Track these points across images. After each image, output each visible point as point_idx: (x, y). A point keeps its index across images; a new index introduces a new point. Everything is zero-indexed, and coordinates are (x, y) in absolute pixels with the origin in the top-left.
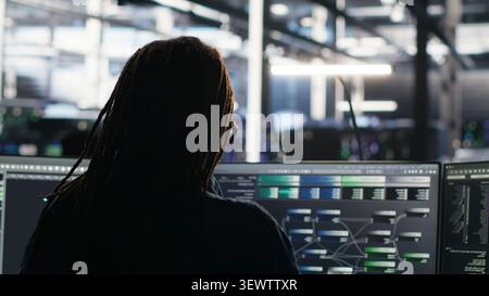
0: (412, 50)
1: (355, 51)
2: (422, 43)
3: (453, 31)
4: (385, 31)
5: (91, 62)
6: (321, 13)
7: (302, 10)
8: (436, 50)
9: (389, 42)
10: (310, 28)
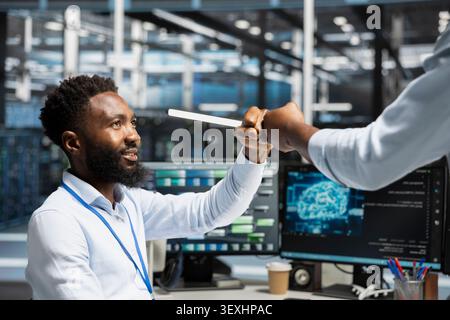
0: (369, 65)
6: (298, 37)
9: (351, 60)
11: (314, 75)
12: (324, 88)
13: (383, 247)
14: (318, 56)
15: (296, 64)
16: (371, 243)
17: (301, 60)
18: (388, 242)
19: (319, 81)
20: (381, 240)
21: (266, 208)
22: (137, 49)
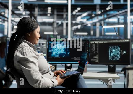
6: (7, 11)
7: (2, 11)
11: (11, 23)
13: (75, 59)
14: (13, 17)
15: (6, 19)
16: (72, 58)
17: (8, 18)
18: (76, 58)
19: (13, 24)
20: (74, 57)
21: (44, 51)
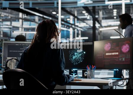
0: (92, 25)
1: (79, 26)
2: (94, 24)
3: (101, 21)
4: (86, 21)
5: (20, 29)
6: (72, 17)
7: (67, 17)
8: (97, 25)
9: (87, 24)
10: (69, 21)
12: (80, 32)
22: (21, 20)
